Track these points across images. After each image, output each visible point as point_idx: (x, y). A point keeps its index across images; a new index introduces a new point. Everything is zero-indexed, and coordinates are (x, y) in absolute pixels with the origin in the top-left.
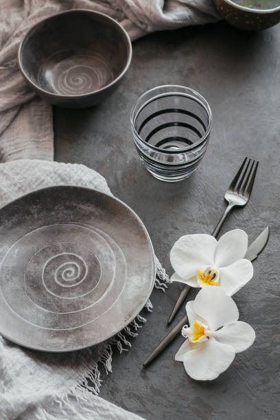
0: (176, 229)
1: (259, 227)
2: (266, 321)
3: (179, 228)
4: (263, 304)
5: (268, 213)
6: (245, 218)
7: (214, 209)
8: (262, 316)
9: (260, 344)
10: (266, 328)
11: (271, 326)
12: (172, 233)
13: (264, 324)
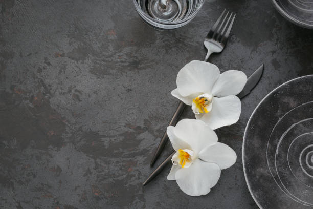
0: (49, 64)
1: (122, 62)
2: (124, 154)
3: (51, 63)
4: (122, 138)
5: (130, 48)
6: (110, 53)
7: (82, 44)
8: (121, 150)
9: (118, 176)
10: (123, 161)
11: (129, 159)
12: (45, 68)
13: (123, 157)
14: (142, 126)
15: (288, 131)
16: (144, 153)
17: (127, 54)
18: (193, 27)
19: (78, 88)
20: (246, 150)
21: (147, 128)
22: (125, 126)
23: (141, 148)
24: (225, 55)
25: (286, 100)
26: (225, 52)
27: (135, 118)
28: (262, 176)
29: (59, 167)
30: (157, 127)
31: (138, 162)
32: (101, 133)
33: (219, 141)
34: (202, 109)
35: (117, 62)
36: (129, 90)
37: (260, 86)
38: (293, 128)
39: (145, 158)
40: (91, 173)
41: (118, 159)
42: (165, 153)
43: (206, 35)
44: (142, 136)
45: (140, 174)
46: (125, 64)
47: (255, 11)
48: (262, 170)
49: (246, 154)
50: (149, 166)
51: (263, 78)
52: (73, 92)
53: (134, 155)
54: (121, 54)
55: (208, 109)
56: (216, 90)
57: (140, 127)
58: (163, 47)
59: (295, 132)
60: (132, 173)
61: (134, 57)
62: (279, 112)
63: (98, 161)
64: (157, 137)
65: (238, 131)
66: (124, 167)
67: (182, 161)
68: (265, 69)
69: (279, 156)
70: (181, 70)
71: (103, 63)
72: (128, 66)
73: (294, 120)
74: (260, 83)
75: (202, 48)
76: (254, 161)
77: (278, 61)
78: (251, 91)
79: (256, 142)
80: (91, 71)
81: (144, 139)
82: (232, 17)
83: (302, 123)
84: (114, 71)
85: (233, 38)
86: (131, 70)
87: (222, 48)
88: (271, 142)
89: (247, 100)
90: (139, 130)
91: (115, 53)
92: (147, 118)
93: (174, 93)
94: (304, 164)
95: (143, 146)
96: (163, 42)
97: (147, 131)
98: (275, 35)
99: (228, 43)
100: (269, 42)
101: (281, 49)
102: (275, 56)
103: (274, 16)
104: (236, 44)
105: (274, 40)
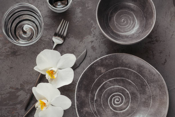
1: (7, 52)
2: (10, 104)
4: (8, 95)
8: (8, 102)
10: (9, 108)
11: (12, 107)
13: (9, 106)
14: (19, 88)
15: (100, 87)
16: (21, 102)
17: (9, 48)
18: (46, 30)
20: (77, 99)
21: (22, 89)
22: (10, 88)
23: (19, 100)
24: (65, 45)
25: (99, 69)
26: (64, 43)
27: (15, 83)
28: (87, 112)
30: (28, 88)
31: (18, 108)
33: (61, 94)
34: (52, 76)
35: (4, 52)
36: (11, 68)
37: (85, 61)
38: (104, 84)
39: (22, 105)
41: (6, 107)
42: (33, 102)
43: (54, 34)
44: (19, 93)
45: (19, 114)
46: (9, 53)
47: (81, 19)
48: (87, 109)
49: (77, 100)
50: (24, 110)
51: (86, 57)
53: (15, 104)
54: (6, 47)
55: (55, 76)
56: (59, 66)
57: (18, 88)
59: (105, 86)
60: (15, 114)
61: (13, 49)
62: (96, 76)
64: (28, 93)
66: (10, 111)
67: (42, 107)
68: (87, 51)
69: (96, 100)
72: (10, 54)
73: (104, 80)
74: (85, 60)
75: (52, 42)
76: (82, 105)
77: (95, 46)
78: (80, 64)
79: (83, 94)
81: (20, 95)
82: (67, 24)
83: (109, 81)
84: (2, 57)
85: (69, 35)
86: (11, 56)
87: (63, 41)
88: (92, 93)
89: (78, 70)
90: (18, 90)
91: (3, 47)
92: (22, 83)
93: (35, 68)
94: (111, 104)
95: (20, 99)
97: (22, 90)
98: (93, 32)
99: (66, 38)
100: (89, 36)
101: (96, 40)
102: (93, 44)
103: (92, 21)
104: (71, 38)
105: (92, 35)
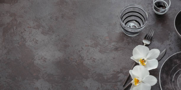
1: (111, 48)
2: (112, 82)
3: (84, 48)
4: (112, 76)
5: (114, 43)
6: (106, 45)
7: (96, 42)
8: (111, 80)
10: (112, 84)
11: (114, 83)
12: (81, 50)
14: (120, 71)
15: (176, 72)
16: (120, 81)
17: (113, 45)
19: (94, 57)
22: (113, 71)
25: (175, 61)
28: (167, 88)
29: (87, 87)
30: (126, 72)
31: (118, 85)
32: (103, 74)
33: (150, 75)
34: (143, 64)
35: (109, 48)
36: (114, 58)
37: (165, 57)
38: (179, 71)
39: (121, 83)
40: (99, 89)
41: (110, 84)
42: (129, 81)
44: (119, 75)
45: (119, 89)
46: (113, 49)
48: (167, 86)
49: (161, 80)
50: (122, 86)
51: (166, 54)
52: (92, 59)
53: (116, 82)
54: (111, 45)
55: (145, 64)
56: (148, 57)
58: (127, 43)
60: (116, 89)
61: (116, 46)
62: (173, 65)
63: (102, 84)
64: (125, 75)
65: (157, 73)
66: (113, 86)
67: (136, 83)
68: (167, 50)
70: (134, 49)
71: (104, 48)
72: (114, 49)
73: (179, 68)
75: (142, 43)
76: (164, 83)
77: (171, 48)
78: (162, 58)
79: (165, 76)
80: (99, 52)
82: (153, 31)
84: (108, 51)
86: (114, 51)
87: (150, 42)
88: (170, 76)
89: (160, 62)
90: (118, 73)
92: (121, 68)
93: (131, 58)
95: (120, 78)
96: (127, 41)
97: (121, 73)
98: (170, 39)
99: (152, 41)
100: (168, 41)
101: (172, 43)
102: (170, 46)
103: (169, 32)
104: (155, 41)
105: (170, 40)
